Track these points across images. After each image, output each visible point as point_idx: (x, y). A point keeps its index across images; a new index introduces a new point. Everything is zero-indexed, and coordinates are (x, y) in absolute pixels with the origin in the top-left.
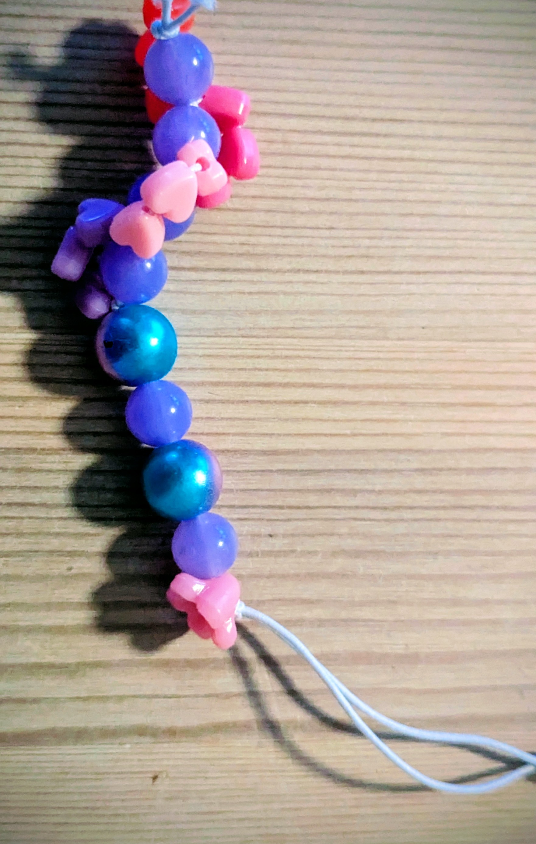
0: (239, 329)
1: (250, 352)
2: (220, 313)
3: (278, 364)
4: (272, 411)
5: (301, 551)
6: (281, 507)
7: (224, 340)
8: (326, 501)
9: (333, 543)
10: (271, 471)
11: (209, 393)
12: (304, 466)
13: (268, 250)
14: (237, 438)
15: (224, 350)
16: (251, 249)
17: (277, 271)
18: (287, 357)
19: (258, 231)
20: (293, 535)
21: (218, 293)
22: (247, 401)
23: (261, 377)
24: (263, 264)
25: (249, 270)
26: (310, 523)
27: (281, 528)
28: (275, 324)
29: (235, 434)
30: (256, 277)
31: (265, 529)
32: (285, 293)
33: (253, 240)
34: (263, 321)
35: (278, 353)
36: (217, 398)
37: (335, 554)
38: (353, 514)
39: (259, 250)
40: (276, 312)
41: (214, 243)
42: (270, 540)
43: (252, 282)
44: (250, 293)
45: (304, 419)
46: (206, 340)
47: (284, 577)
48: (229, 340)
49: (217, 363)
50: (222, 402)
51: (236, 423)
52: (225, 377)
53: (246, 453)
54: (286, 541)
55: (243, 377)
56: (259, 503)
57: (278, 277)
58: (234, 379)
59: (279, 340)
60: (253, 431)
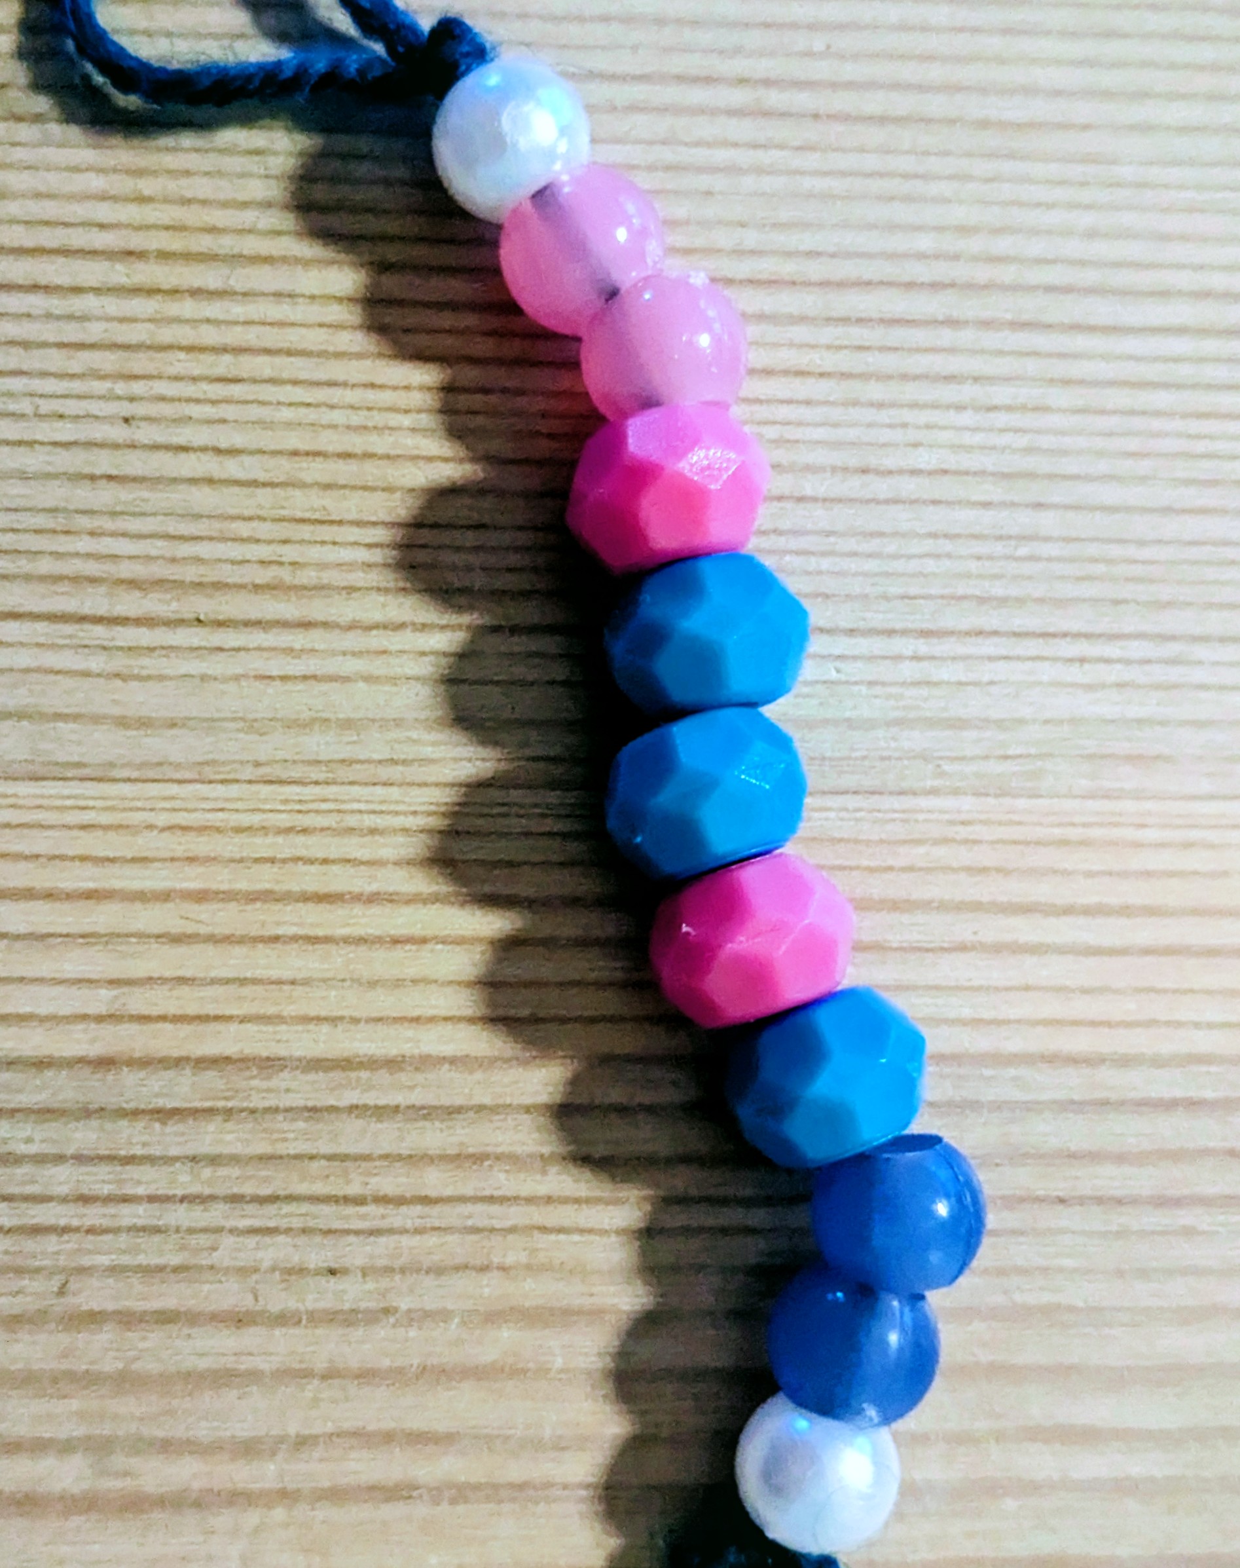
0: (257, 764)
1: (284, 820)
2: (210, 724)
3: (354, 847)
4: (337, 960)
5: (409, 1311)
6: (360, 1201)
7: (220, 790)
8: (470, 1183)
9: (489, 1288)
10: (333, 1109)
11: (182, 917)
12: (416, 1098)
13: (327, 577)
14: (251, 1028)
15: (221, 815)
16: (286, 575)
17: (352, 626)
18: (373, 831)
19: (306, 532)
20: (389, 1270)
21: (204, 678)
22: (276, 939)
23: (310, 879)
24: (317, 609)
25: (284, 624)
26: (432, 1240)
27: (356, 1253)
28: (345, 752)
29: (243, 1020)
30: (298, 639)
31: (317, 1255)
32: (369, 679)
33: (289, 553)
34: (319, 744)
35: (352, 821)
36: (203, 930)
37: (494, 1317)
38: (537, 1215)
39: (307, 577)
40: (347, 724)
41: (198, 560)
42: (332, 1283)
43: (289, 651)
44: (284, 678)
45: (414, 981)
46: (174, 789)
47: (367, 1375)
48: (234, 790)
49: (202, 845)
50: (212, 939)
51: (247, 991)
52: (222, 879)
53: (270, 1064)
54: (370, 1285)
55: (265, 878)
56: (303, 1188)
57: (352, 641)
58: (242, 885)
59: (356, 790)
60: (289, 1010)
